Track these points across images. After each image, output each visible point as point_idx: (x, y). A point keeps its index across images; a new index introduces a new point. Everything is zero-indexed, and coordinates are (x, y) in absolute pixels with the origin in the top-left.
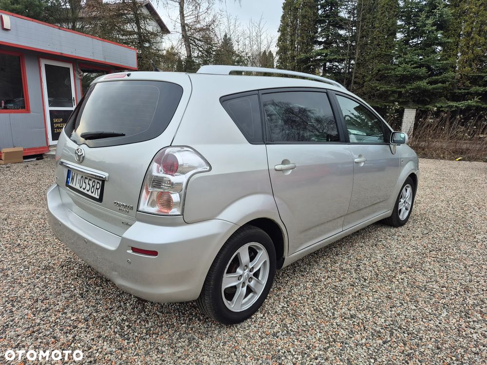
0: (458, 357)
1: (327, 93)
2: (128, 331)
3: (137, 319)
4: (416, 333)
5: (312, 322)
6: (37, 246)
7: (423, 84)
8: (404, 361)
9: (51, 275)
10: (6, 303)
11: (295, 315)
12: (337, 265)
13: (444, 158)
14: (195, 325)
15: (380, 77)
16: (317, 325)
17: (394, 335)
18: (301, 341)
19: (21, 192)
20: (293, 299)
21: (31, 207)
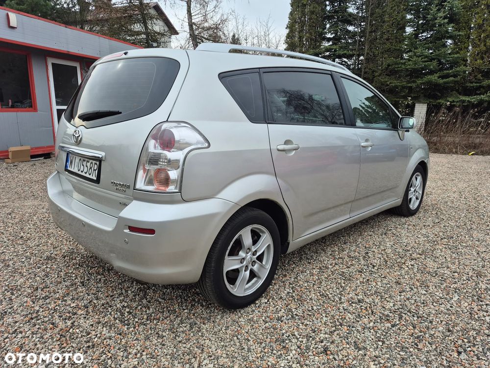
0: (470, 339)
1: (331, 75)
2: (129, 317)
3: (138, 305)
4: (426, 316)
5: (318, 307)
6: (40, 238)
7: (434, 78)
8: (413, 344)
9: (52, 265)
10: (6, 292)
11: (301, 300)
12: (345, 252)
13: (456, 153)
14: (198, 310)
15: (390, 72)
16: (323, 310)
17: (403, 319)
18: (306, 325)
19: (27, 188)
20: (298, 285)
21: (36, 203)
